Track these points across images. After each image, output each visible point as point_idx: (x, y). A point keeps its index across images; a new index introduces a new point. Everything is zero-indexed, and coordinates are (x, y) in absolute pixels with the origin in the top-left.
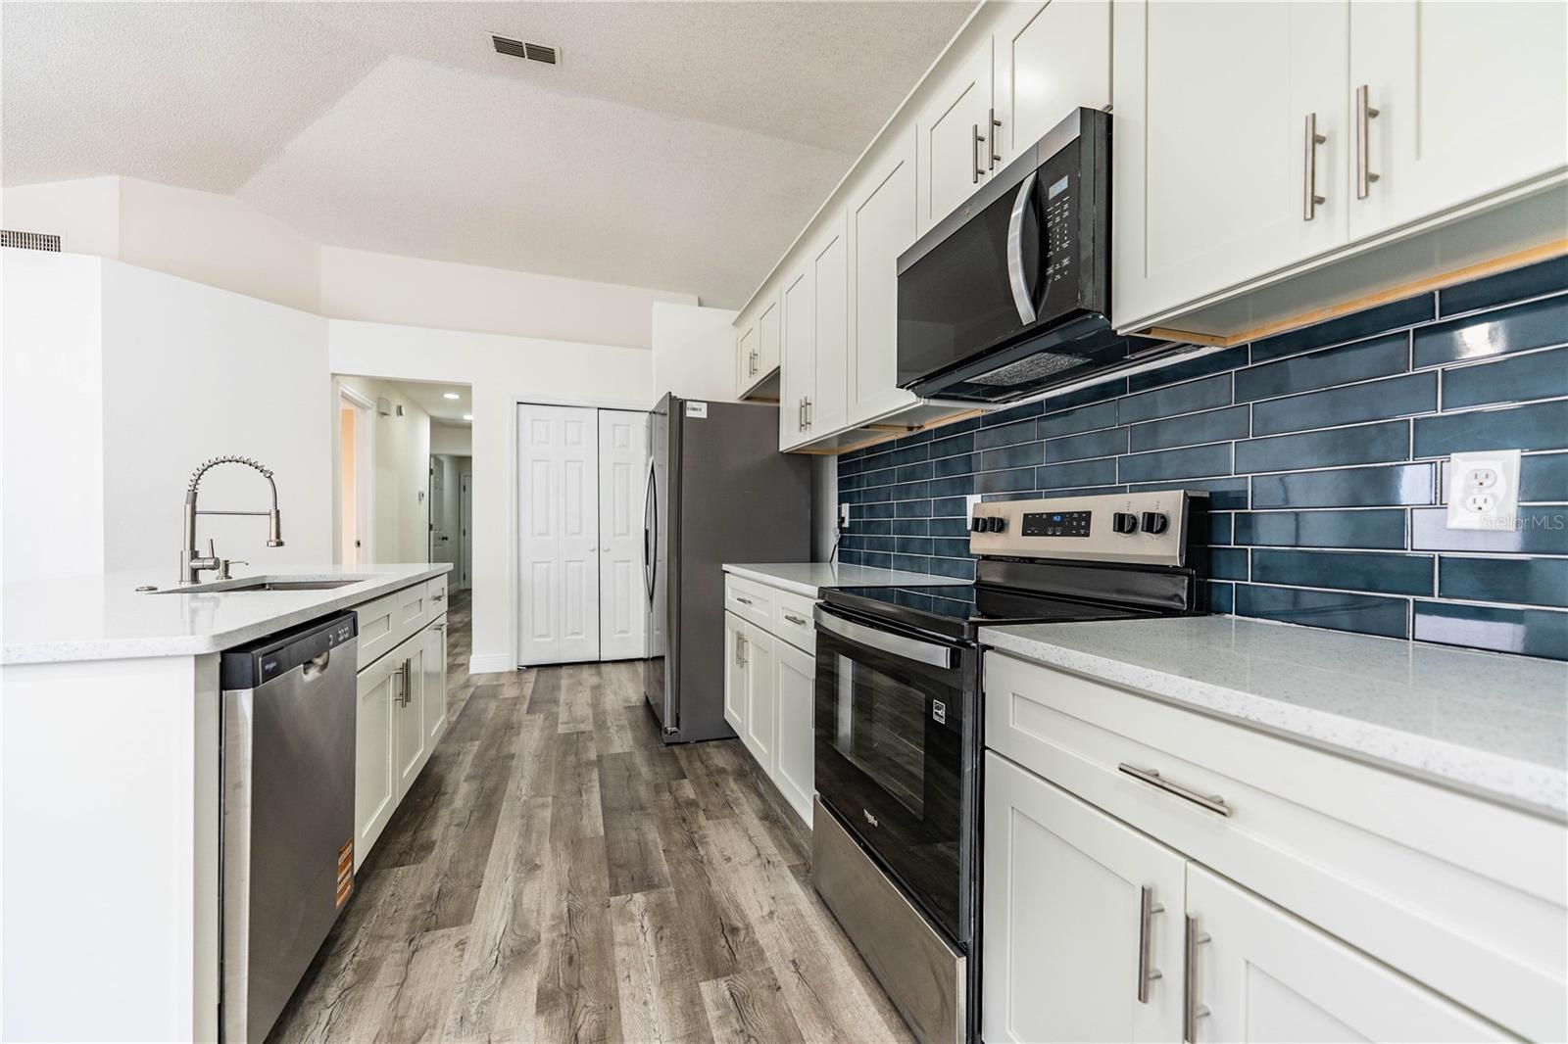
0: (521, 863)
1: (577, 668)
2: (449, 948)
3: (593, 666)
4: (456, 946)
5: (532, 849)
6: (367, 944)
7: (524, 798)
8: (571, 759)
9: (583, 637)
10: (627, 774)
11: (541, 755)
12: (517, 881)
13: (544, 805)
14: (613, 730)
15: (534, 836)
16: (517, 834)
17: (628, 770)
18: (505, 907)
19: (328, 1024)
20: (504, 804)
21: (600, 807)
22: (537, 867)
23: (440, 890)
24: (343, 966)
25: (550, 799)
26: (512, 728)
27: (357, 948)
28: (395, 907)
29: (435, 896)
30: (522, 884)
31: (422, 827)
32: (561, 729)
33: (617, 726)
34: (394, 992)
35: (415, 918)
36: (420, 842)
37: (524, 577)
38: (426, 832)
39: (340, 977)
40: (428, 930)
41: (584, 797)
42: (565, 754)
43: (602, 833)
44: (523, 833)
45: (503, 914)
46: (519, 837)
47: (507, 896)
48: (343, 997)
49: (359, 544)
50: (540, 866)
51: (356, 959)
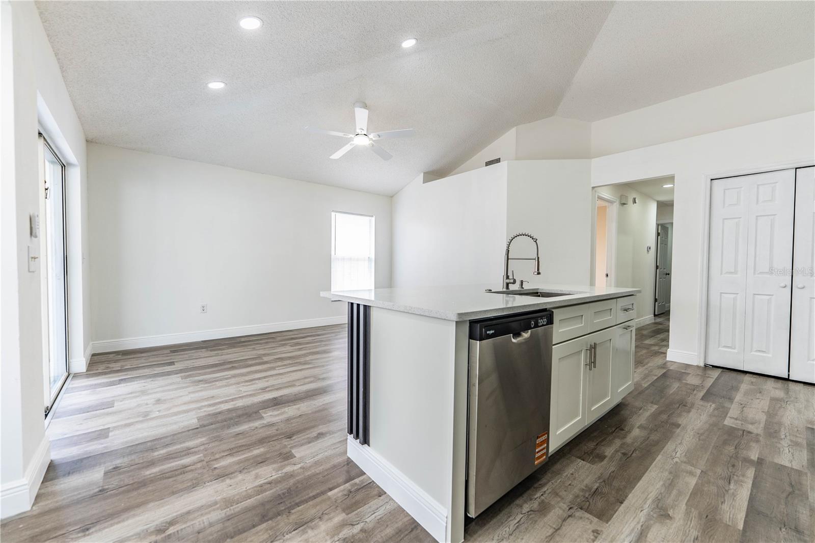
0: (657, 506)
1: (762, 379)
2: (589, 529)
3: (781, 381)
4: (593, 531)
5: (669, 501)
6: (550, 493)
7: (676, 460)
8: (730, 449)
9: (770, 355)
10: (789, 489)
11: (702, 434)
12: (649, 517)
13: (691, 473)
14: (785, 443)
15: (675, 492)
16: (661, 483)
17: (791, 485)
18: (633, 530)
19: (518, 522)
20: (660, 456)
21: (746, 504)
22: (668, 517)
23: (597, 489)
24: (536, 497)
25: (699, 472)
26: (685, 406)
27: (545, 492)
28: (570, 482)
29: (593, 490)
30: (652, 522)
31: (602, 444)
32: (728, 422)
33: (791, 441)
34: (551, 531)
35: (577, 496)
36: (597, 452)
37: (712, 303)
38: (603, 448)
39: (532, 501)
40: (581, 509)
41: (732, 486)
42: (725, 443)
43: (741, 527)
44: (667, 485)
45: (630, 534)
46: (662, 486)
47: (638, 523)
48: (529, 513)
49: (607, 275)
50: (671, 518)
51: (542, 497)
